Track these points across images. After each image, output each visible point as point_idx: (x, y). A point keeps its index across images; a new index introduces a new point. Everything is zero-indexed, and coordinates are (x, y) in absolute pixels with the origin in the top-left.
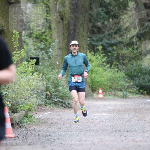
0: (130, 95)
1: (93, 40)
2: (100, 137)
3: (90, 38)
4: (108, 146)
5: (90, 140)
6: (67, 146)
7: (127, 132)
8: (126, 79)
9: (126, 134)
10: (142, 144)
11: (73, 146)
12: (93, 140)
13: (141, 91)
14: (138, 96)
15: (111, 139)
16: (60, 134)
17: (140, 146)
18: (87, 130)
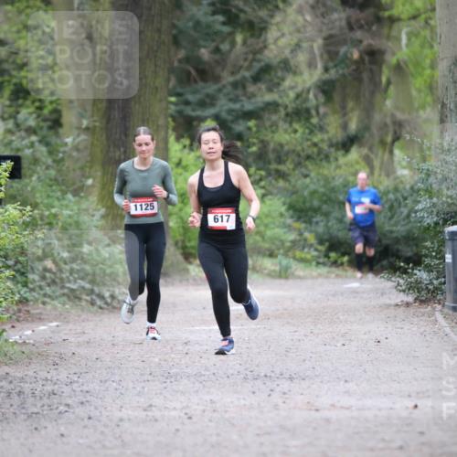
0: (299, 270)
1: (187, 103)
2: (208, 398)
3: (178, 95)
4: (233, 425)
5: (178, 405)
6: (106, 426)
7: (291, 379)
8: (289, 221)
9: (285, 385)
10: (333, 414)
11: (126, 425)
12: (187, 407)
13: (333, 255)
14: (323, 270)
15: (243, 402)
16: (85, 388)
17: (328, 421)
18: (169, 376)
